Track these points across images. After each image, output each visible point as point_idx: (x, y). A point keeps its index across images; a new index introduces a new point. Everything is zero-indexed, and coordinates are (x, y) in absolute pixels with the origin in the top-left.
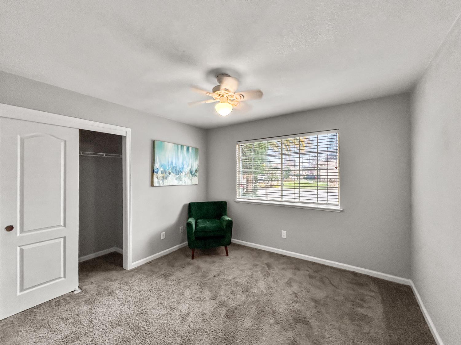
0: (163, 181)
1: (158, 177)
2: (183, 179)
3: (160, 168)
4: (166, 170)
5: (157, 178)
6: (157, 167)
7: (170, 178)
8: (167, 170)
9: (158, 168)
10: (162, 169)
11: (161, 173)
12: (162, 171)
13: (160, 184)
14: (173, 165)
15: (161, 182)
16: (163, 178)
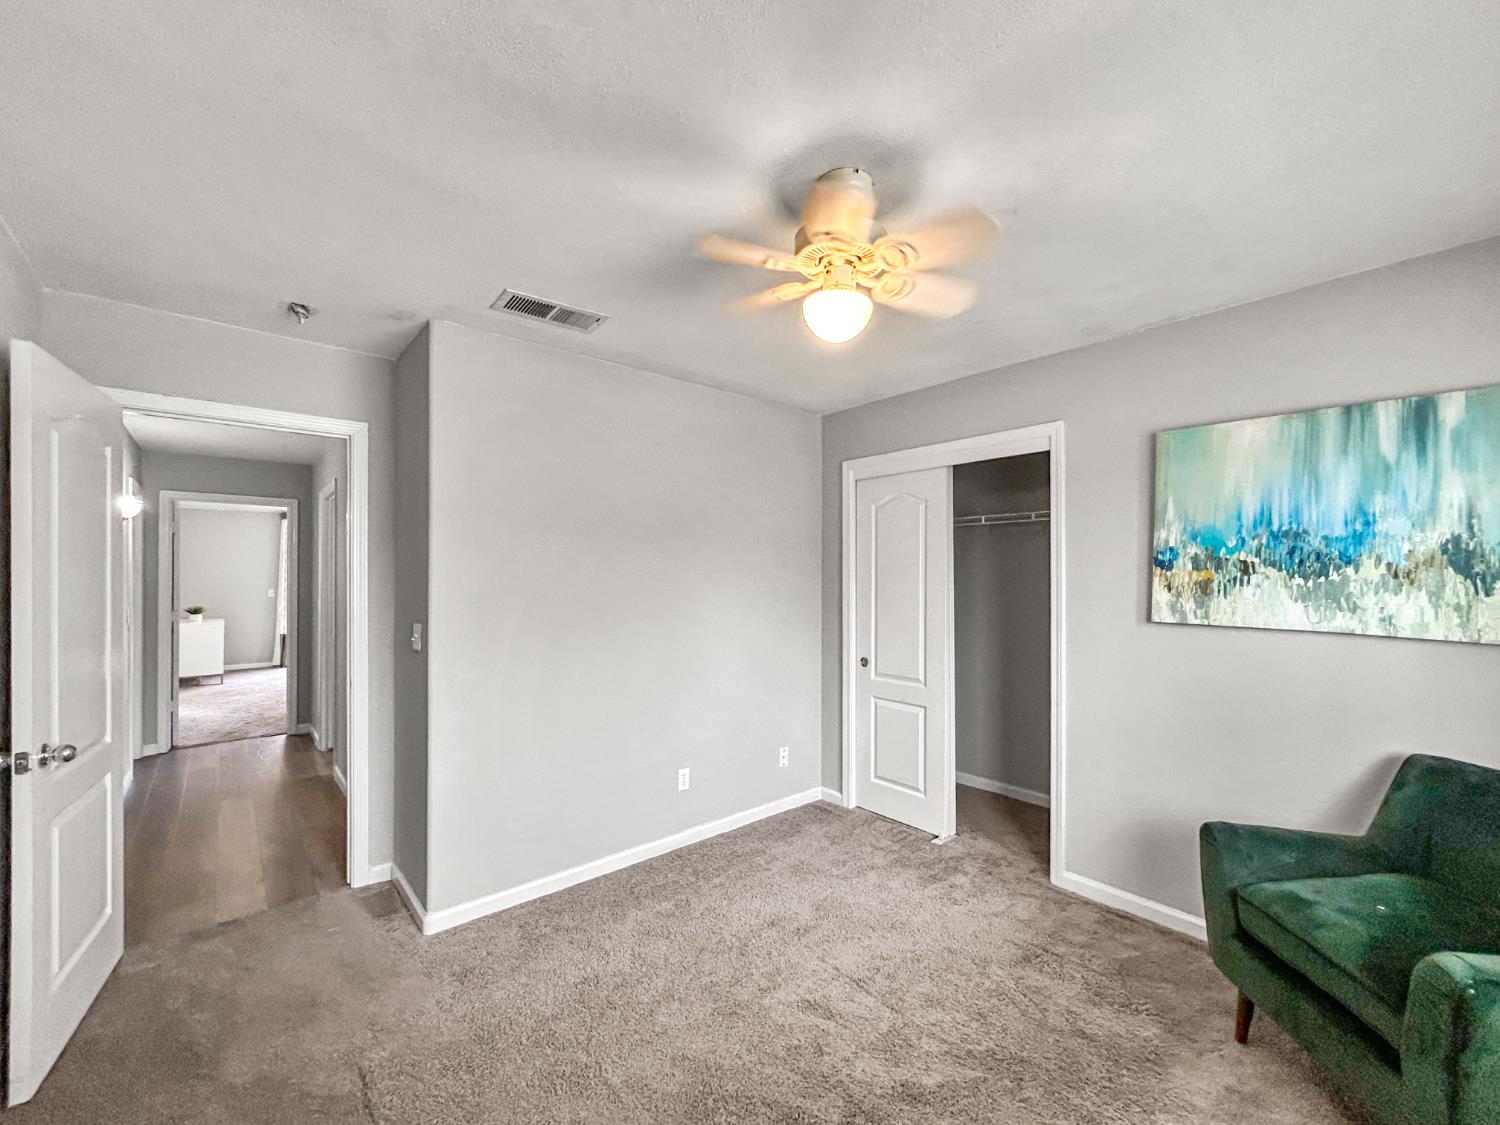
0: (1200, 604)
1: (1174, 585)
2: (1369, 601)
3: (1185, 547)
4: (1223, 551)
5: (1170, 590)
6: (1167, 542)
7: (1248, 591)
8: (1231, 551)
9: (1172, 544)
10: (1193, 550)
11: (1190, 566)
12: (1195, 560)
13: (1183, 614)
14: (1270, 523)
15: (1189, 605)
16: (1204, 588)
